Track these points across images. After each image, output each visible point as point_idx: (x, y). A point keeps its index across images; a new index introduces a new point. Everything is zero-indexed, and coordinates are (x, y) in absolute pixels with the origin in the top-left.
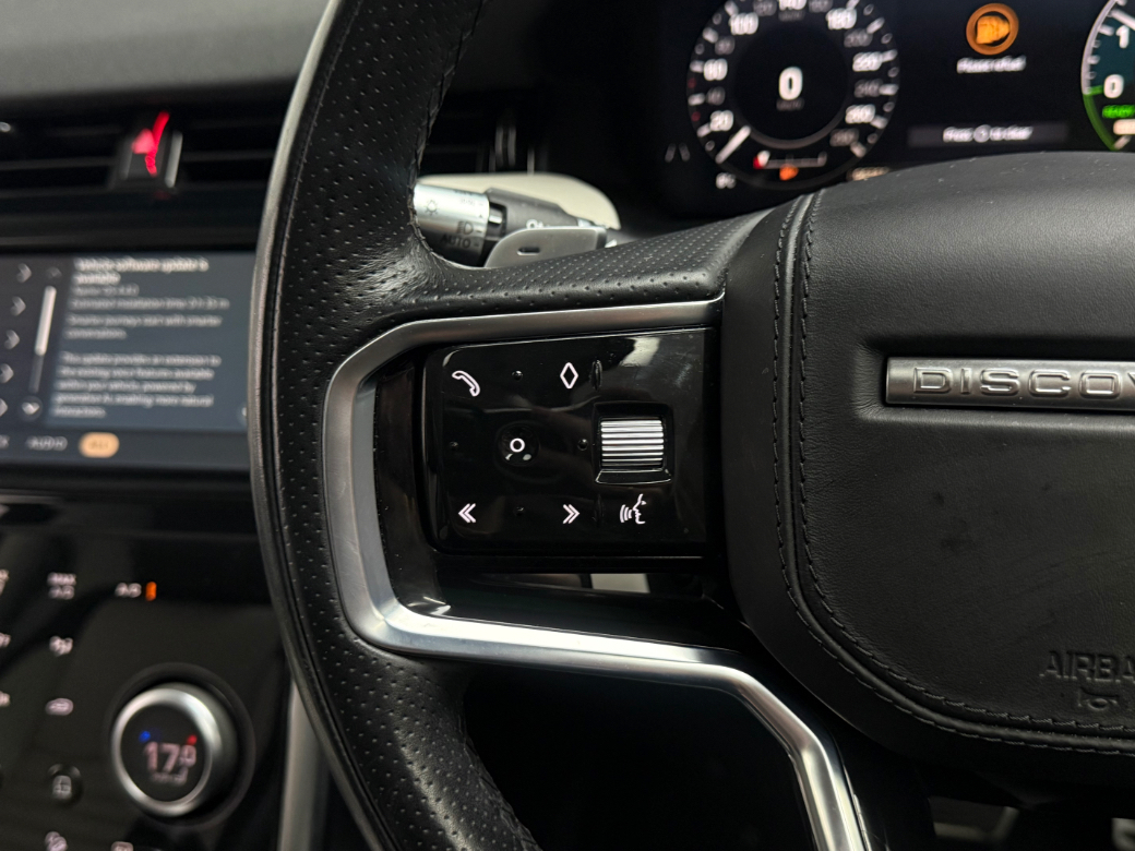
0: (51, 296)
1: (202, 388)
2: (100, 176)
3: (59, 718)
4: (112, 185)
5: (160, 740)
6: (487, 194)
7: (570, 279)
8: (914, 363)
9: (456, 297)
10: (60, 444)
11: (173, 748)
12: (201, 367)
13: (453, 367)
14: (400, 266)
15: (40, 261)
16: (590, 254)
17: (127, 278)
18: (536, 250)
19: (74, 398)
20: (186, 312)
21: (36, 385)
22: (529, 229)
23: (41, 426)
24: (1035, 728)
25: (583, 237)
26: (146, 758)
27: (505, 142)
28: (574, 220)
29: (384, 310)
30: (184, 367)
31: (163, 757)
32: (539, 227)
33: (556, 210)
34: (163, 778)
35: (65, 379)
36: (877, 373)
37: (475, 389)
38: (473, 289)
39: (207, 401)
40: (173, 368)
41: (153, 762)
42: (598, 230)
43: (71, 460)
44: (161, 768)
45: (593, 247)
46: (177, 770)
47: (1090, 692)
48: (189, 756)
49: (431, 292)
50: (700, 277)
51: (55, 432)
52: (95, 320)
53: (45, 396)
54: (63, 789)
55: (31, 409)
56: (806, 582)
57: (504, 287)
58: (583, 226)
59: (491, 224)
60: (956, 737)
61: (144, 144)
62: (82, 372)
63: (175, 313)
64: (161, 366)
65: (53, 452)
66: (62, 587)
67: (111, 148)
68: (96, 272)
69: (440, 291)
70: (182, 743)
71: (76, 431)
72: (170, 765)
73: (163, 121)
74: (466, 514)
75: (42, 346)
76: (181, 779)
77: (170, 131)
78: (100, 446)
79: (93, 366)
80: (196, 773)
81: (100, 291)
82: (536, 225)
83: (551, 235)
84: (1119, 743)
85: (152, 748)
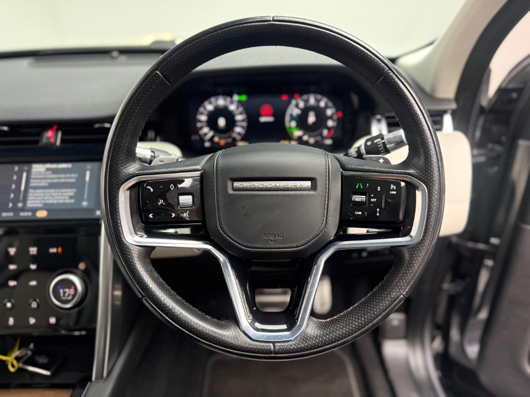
0: (25, 175)
1: (71, 197)
2: (37, 142)
3: (33, 286)
4: (40, 145)
5: (63, 288)
6: (150, 149)
7: (172, 167)
8: (238, 182)
9: (147, 171)
10: (30, 214)
11: (67, 290)
12: (71, 192)
13: (147, 186)
14: (134, 165)
15: (21, 165)
16: (175, 162)
17: (48, 170)
18: (163, 161)
19: (33, 202)
20: (66, 178)
21: (21, 198)
22: (160, 157)
23: (23, 209)
24: (262, 248)
25: (173, 159)
26: (60, 293)
27: (151, 134)
28: (170, 155)
29: (131, 174)
30: (66, 192)
31: (65, 293)
32: (163, 156)
33: (166, 152)
34: (64, 298)
35: (31, 196)
36: (232, 184)
37: (152, 190)
38: (151, 169)
39: (72, 201)
40: (62, 193)
41: (62, 294)
42: (176, 157)
43: (33, 218)
44: (64, 296)
45: (176, 161)
46: (69, 295)
47: (271, 241)
48: (72, 291)
49: (141, 170)
50: (199, 167)
51: (28, 211)
52: (39, 181)
53: (25, 201)
54: (34, 305)
55: (20, 205)
56: (221, 224)
57: (157, 169)
58: (173, 156)
59: (151, 156)
60: (249, 252)
61: (49, 134)
62: (35, 195)
63: (63, 178)
64: (59, 192)
65: (28, 216)
66: (33, 251)
67: (39, 134)
68: (38, 169)
69: (143, 170)
70: (70, 288)
71: (34, 210)
72: (67, 294)
73: (55, 127)
74: (151, 216)
75: (23, 188)
76: (70, 298)
77: (57, 130)
78: (42, 214)
79: (39, 193)
80: (74, 296)
81: (40, 173)
82: (162, 156)
83: (166, 158)
84: (277, 250)
85: (61, 291)
